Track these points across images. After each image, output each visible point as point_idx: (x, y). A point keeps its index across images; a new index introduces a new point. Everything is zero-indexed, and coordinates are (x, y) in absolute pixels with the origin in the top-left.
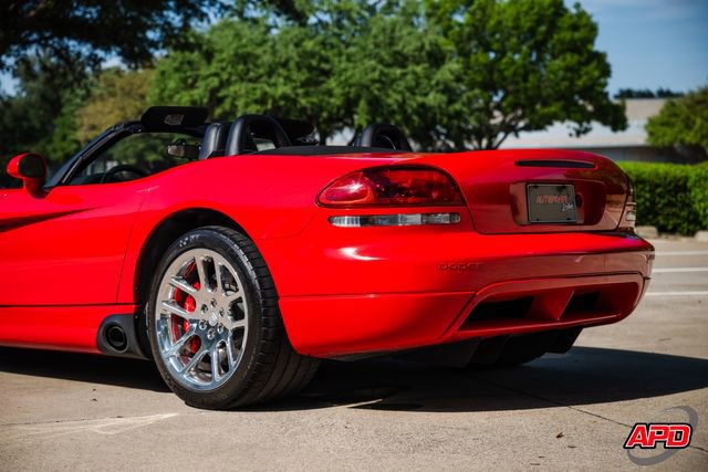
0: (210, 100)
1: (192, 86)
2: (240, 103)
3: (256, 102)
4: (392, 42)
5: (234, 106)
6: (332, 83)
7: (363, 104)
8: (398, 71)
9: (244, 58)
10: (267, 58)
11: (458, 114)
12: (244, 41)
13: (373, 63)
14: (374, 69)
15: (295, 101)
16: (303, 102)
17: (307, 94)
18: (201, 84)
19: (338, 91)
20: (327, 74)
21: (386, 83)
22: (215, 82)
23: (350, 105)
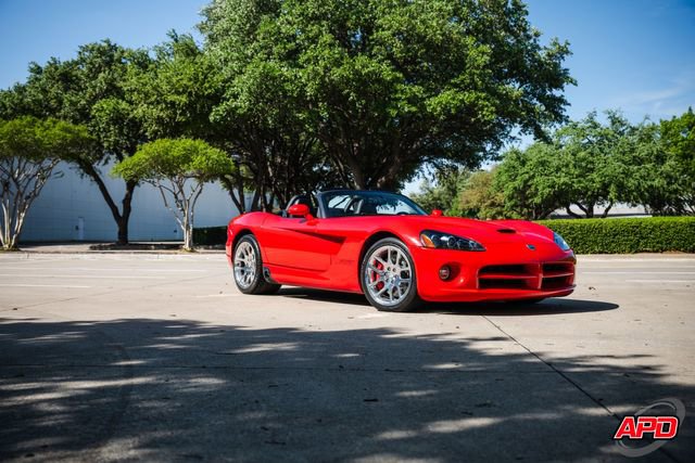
0: (524, 187)
1: (514, 180)
2: (540, 188)
3: (549, 187)
4: (632, 150)
5: (537, 190)
6: (594, 175)
7: (612, 186)
8: (636, 168)
9: (543, 163)
10: (555, 163)
11: (676, 191)
12: (542, 154)
13: (620, 163)
14: (620, 167)
15: (571, 186)
16: (576, 186)
17: (580, 182)
18: (519, 178)
19: (598, 180)
20: (592, 170)
21: (627, 174)
22: (527, 176)
23: (605, 187)
